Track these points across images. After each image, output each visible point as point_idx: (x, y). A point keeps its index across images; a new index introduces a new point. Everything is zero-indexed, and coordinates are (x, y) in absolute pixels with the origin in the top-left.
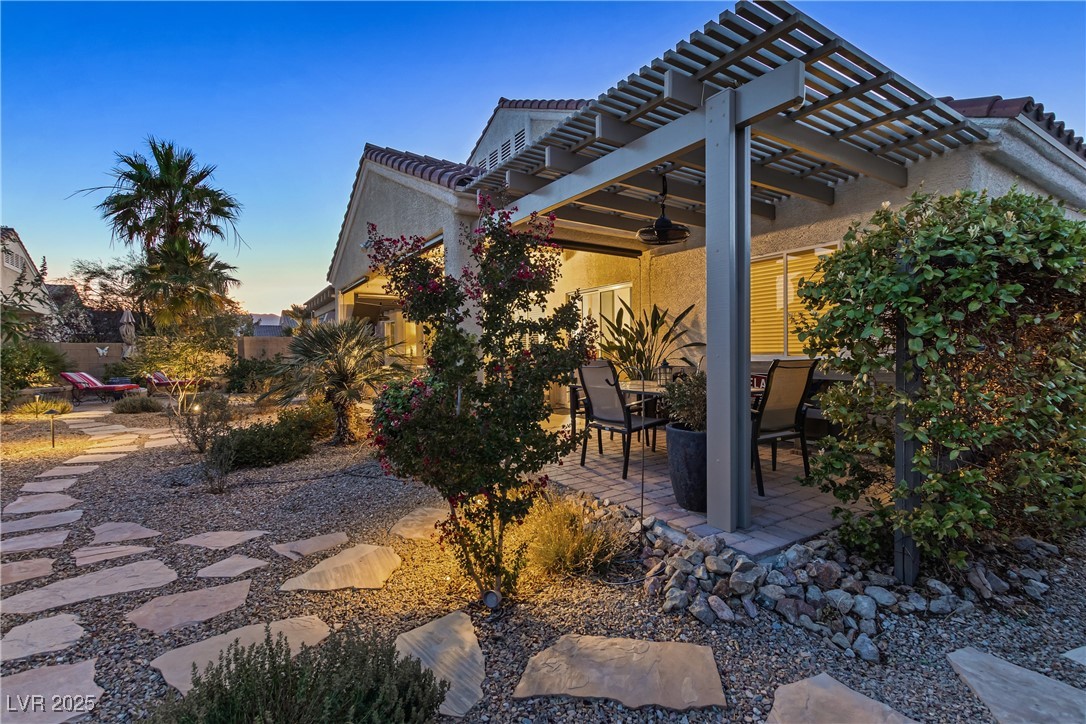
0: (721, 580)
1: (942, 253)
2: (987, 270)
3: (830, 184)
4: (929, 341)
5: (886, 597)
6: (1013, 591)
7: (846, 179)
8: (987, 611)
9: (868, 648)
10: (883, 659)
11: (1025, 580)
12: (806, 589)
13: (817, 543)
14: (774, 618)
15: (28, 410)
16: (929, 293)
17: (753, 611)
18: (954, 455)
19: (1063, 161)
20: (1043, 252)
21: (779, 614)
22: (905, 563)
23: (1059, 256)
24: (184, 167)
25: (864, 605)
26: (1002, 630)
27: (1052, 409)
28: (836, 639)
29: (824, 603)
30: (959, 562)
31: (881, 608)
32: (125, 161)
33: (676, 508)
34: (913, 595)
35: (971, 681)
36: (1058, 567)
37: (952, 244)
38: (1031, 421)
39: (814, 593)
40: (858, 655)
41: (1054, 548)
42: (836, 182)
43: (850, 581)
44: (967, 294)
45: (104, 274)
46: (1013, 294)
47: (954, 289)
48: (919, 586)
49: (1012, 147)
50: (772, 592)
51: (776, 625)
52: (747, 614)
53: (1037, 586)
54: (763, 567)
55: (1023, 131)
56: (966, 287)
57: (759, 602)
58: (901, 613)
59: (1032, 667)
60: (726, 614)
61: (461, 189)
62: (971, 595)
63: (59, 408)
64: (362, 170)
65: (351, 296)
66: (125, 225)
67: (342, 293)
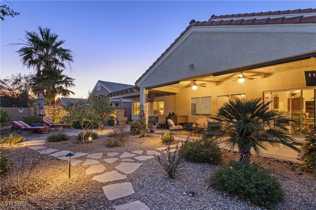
32: (29, 34)
63: (20, 139)
64: (186, 33)
65: (147, 90)
66: (26, 60)
67: (146, 89)
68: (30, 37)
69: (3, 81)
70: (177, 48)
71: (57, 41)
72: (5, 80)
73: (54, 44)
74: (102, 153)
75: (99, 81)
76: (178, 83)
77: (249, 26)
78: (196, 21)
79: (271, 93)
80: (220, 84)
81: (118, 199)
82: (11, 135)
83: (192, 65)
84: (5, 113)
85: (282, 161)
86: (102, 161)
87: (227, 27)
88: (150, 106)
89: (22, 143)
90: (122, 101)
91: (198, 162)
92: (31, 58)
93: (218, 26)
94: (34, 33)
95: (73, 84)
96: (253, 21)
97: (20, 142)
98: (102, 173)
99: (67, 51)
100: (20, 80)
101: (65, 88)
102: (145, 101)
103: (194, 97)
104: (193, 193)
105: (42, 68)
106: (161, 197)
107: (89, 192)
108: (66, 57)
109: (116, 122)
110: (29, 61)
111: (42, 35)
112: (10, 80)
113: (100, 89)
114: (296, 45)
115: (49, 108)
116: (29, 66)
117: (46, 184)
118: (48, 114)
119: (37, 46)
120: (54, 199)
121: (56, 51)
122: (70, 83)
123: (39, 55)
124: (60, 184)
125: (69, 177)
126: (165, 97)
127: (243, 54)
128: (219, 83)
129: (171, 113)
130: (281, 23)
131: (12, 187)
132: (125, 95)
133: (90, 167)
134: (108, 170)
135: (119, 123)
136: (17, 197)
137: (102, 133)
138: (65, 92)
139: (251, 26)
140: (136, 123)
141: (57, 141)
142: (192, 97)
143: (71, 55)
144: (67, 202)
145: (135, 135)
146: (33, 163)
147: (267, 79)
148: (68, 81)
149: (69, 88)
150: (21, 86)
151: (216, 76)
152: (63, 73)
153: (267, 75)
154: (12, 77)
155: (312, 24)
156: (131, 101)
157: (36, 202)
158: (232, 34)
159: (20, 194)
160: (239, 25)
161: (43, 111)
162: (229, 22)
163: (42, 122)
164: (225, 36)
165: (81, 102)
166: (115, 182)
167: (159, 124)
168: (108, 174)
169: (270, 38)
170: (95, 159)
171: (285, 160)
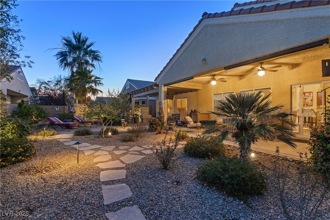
15: (40, 134)
32: (64, 39)
45: (46, 83)
63: (52, 133)
64: (199, 26)
65: (166, 87)
66: (63, 63)
67: (164, 86)
68: (65, 42)
69: (47, 82)
70: (191, 43)
71: (88, 43)
72: (48, 82)
73: (85, 47)
74: (115, 146)
75: (128, 80)
76: (193, 78)
77: (258, 14)
78: (209, 13)
79: (300, 87)
80: (244, 78)
81: (109, 181)
82: (45, 128)
83: (205, 59)
84: (41, 110)
85: (290, 160)
86: (110, 153)
87: (237, 17)
88: (174, 103)
89: (53, 136)
90: (148, 99)
91: (198, 157)
92: (67, 60)
93: (228, 17)
94: (68, 38)
95: (102, 83)
96: (261, 8)
97: (52, 135)
98: (107, 161)
99: (97, 52)
100: (60, 81)
101: (95, 87)
102: (164, 97)
103: (216, 93)
104: (178, 183)
105: (75, 69)
106: (145, 183)
107: (88, 174)
108: (96, 57)
109: (140, 120)
110: (64, 63)
111: (75, 40)
112: (52, 82)
113: (129, 87)
114: (307, 32)
115: (81, 106)
116: (65, 68)
117: (59, 167)
118: (79, 111)
119: (70, 50)
120: (60, 177)
121: (86, 53)
122: (98, 82)
123: (73, 57)
124: (68, 167)
125: (78, 163)
126: (188, 93)
127: (253, 44)
128: (242, 77)
129: (193, 110)
130: (290, 8)
131: (34, 167)
132: (146, 93)
133: (99, 157)
134: (113, 159)
135: (144, 120)
136: (35, 174)
137: (124, 129)
138: (95, 91)
139: (260, 14)
140: (154, 120)
141: (82, 136)
142: (215, 94)
143: (100, 56)
144: (68, 180)
145: (153, 132)
146: (55, 151)
147: (295, 70)
148: (97, 81)
149: (98, 88)
150: (61, 87)
151: (227, 69)
152: (92, 74)
153: (294, 66)
154: (54, 78)
155: (323, 6)
156: (155, 99)
157: (46, 178)
158: (242, 24)
159: (37, 172)
160: (248, 14)
161: (73, 109)
162: (239, 11)
163: (73, 119)
164: (235, 27)
165: (101, 99)
166: (113, 169)
167: (181, 122)
168: (111, 162)
169: (280, 25)
170: (106, 151)
171: (295, 159)
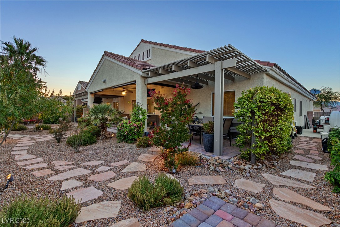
0: (220, 164)
1: (261, 100)
2: (269, 104)
3: (233, 76)
4: (259, 117)
5: (250, 166)
6: (272, 165)
7: (237, 76)
8: (268, 168)
9: (248, 174)
10: (251, 177)
11: (274, 163)
12: (236, 165)
13: (236, 157)
14: (231, 170)
16: (259, 107)
17: (227, 170)
18: (263, 138)
19: (281, 75)
20: (278, 101)
21: (232, 170)
22: (253, 160)
23: (280, 101)
24: (27, 47)
25: (247, 168)
26: (270, 170)
27: (279, 130)
28: (242, 174)
29: (239, 168)
30: (263, 158)
31: (249, 168)
32: (4, 43)
33: (205, 152)
34: (255, 166)
35: (266, 178)
36: (279, 160)
37: (263, 98)
38: (275, 132)
39: (237, 166)
40: (247, 176)
41: (278, 157)
42: (235, 76)
43: (244, 164)
44: (266, 108)
46: (273, 108)
47: (263, 107)
48: (256, 164)
49: (271, 73)
50: (230, 166)
51: (232, 172)
52: (226, 170)
53: (275, 164)
54: (228, 162)
55: (274, 69)
56: (265, 107)
57: (228, 168)
58: (253, 169)
59: (275, 175)
60: (223, 170)
61: (144, 71)
62: (265, 165)
64: (103, 58)
67: (91, 94)
68: (5, 46)
70: (101, 67)
71: (31, 48)
73: (28, 51)
74: (39, 135)
75: (80, 82)
83: (105, 80)
94: (9, 43)
98: (26, 141)
113: (80, 89)
133: (22, 140)
170: (30, 137)
